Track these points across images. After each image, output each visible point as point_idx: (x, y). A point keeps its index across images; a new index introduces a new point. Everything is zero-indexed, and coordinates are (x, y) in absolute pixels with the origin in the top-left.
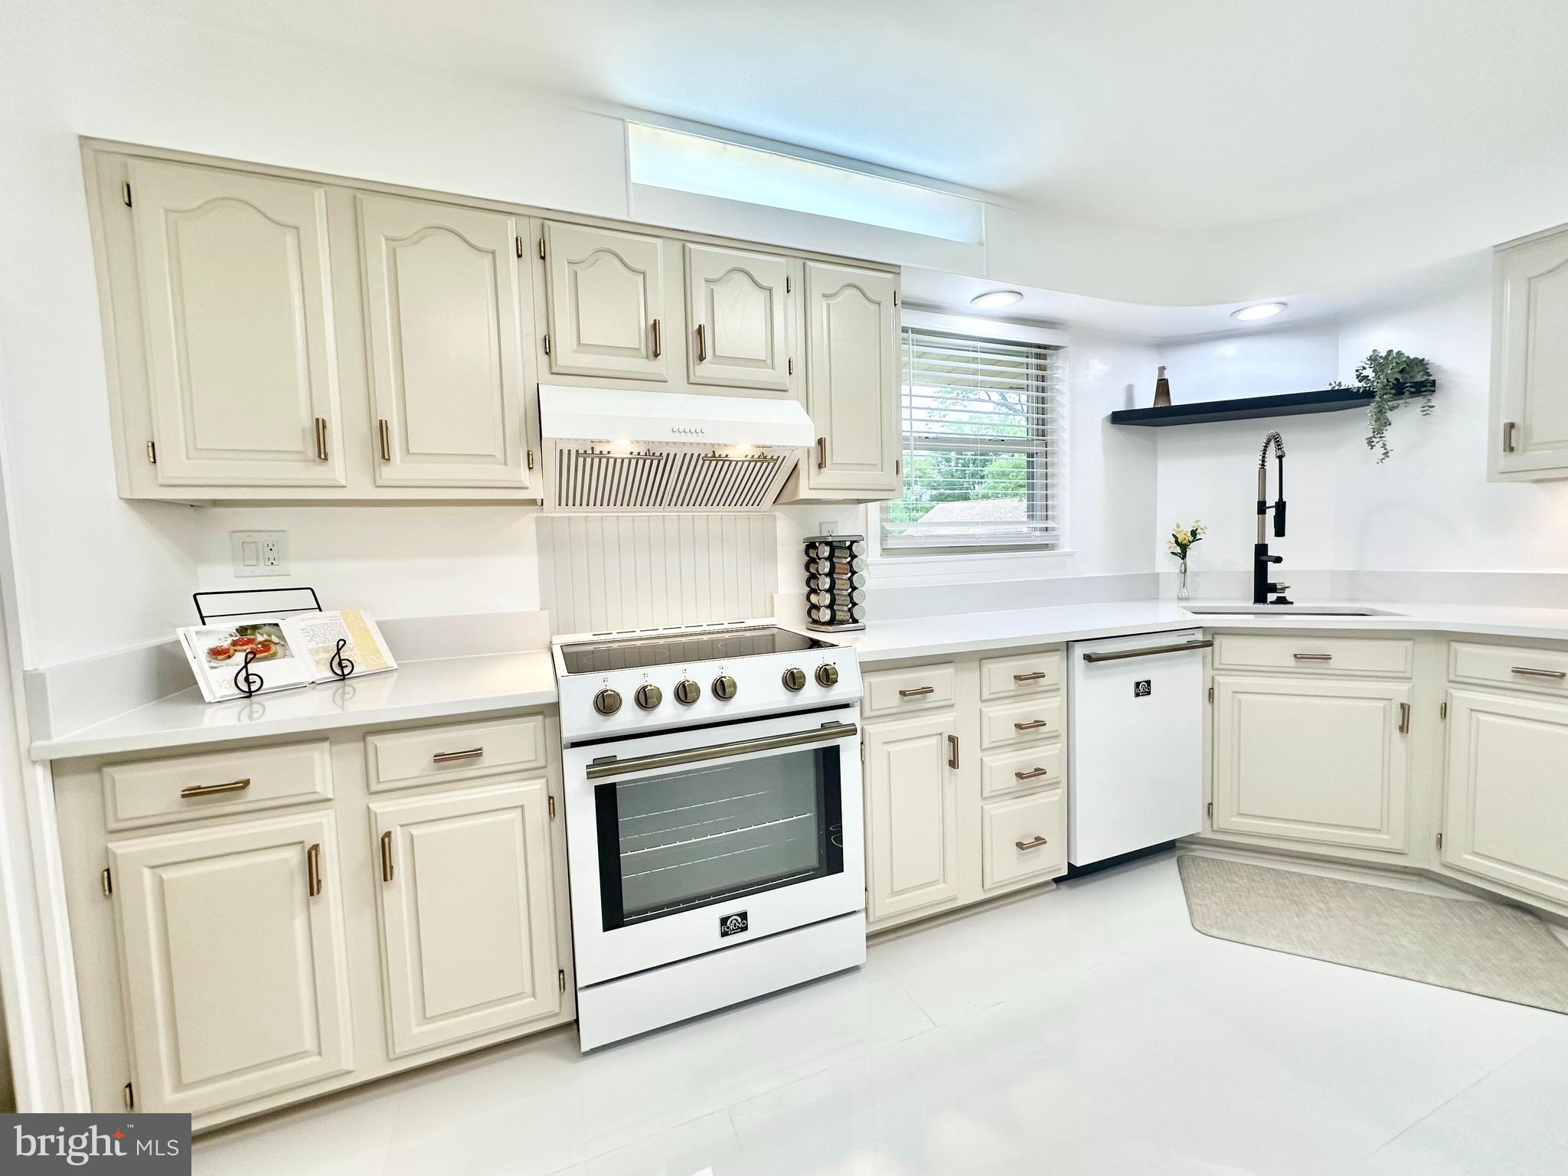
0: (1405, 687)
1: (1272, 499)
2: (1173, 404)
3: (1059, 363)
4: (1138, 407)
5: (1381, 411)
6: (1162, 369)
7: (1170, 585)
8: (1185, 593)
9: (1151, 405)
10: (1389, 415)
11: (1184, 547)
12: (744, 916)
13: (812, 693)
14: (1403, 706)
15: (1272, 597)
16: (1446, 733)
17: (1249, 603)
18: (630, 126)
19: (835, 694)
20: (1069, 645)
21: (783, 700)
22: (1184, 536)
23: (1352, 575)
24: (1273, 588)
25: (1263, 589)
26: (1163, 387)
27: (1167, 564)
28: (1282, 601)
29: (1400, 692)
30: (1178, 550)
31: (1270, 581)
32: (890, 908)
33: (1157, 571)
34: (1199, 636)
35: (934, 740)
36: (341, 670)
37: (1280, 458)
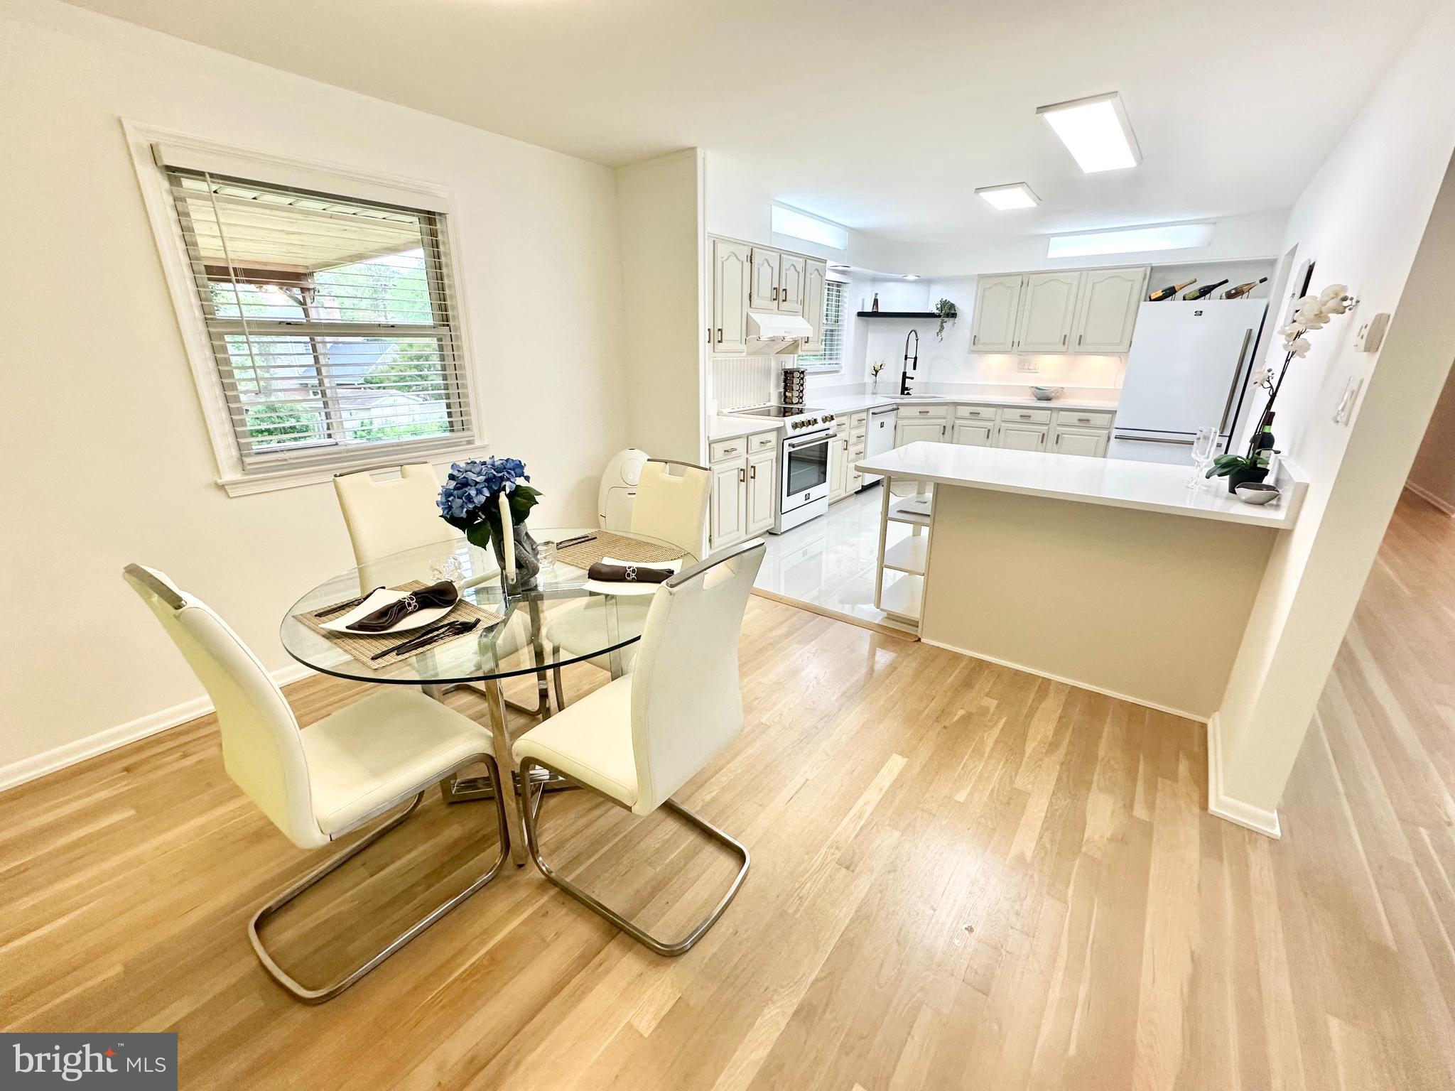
0: (944, 421)
1: (911, 354)
2: (879, 311)
3: (845, 289)
4: (865, 311)
5: (942, 322)
6: (876, 294)
7: (869, 388)
8: (875, 392)
9: (871, 311)
10: (944, 324)
11: (877, 372)
12: (809, 494)
14: (944, 427)
15: (906, 392)
16: (953, 433)
17: (899, 395)
18: (773, 207)
20: (868, 410)
21: (822, 425)
22: (879, 368)
23: (927, 383)
24: (907, 389)
25: (904, 390)
26: (876, 302)
27: (869, 379)
28: (908, 394)
29: (943, 422)
30: (874, 373)
31: (906, 386)
33: (865, 381)
34: (895, 407)
35: (841, 442)
37: (917, 340)
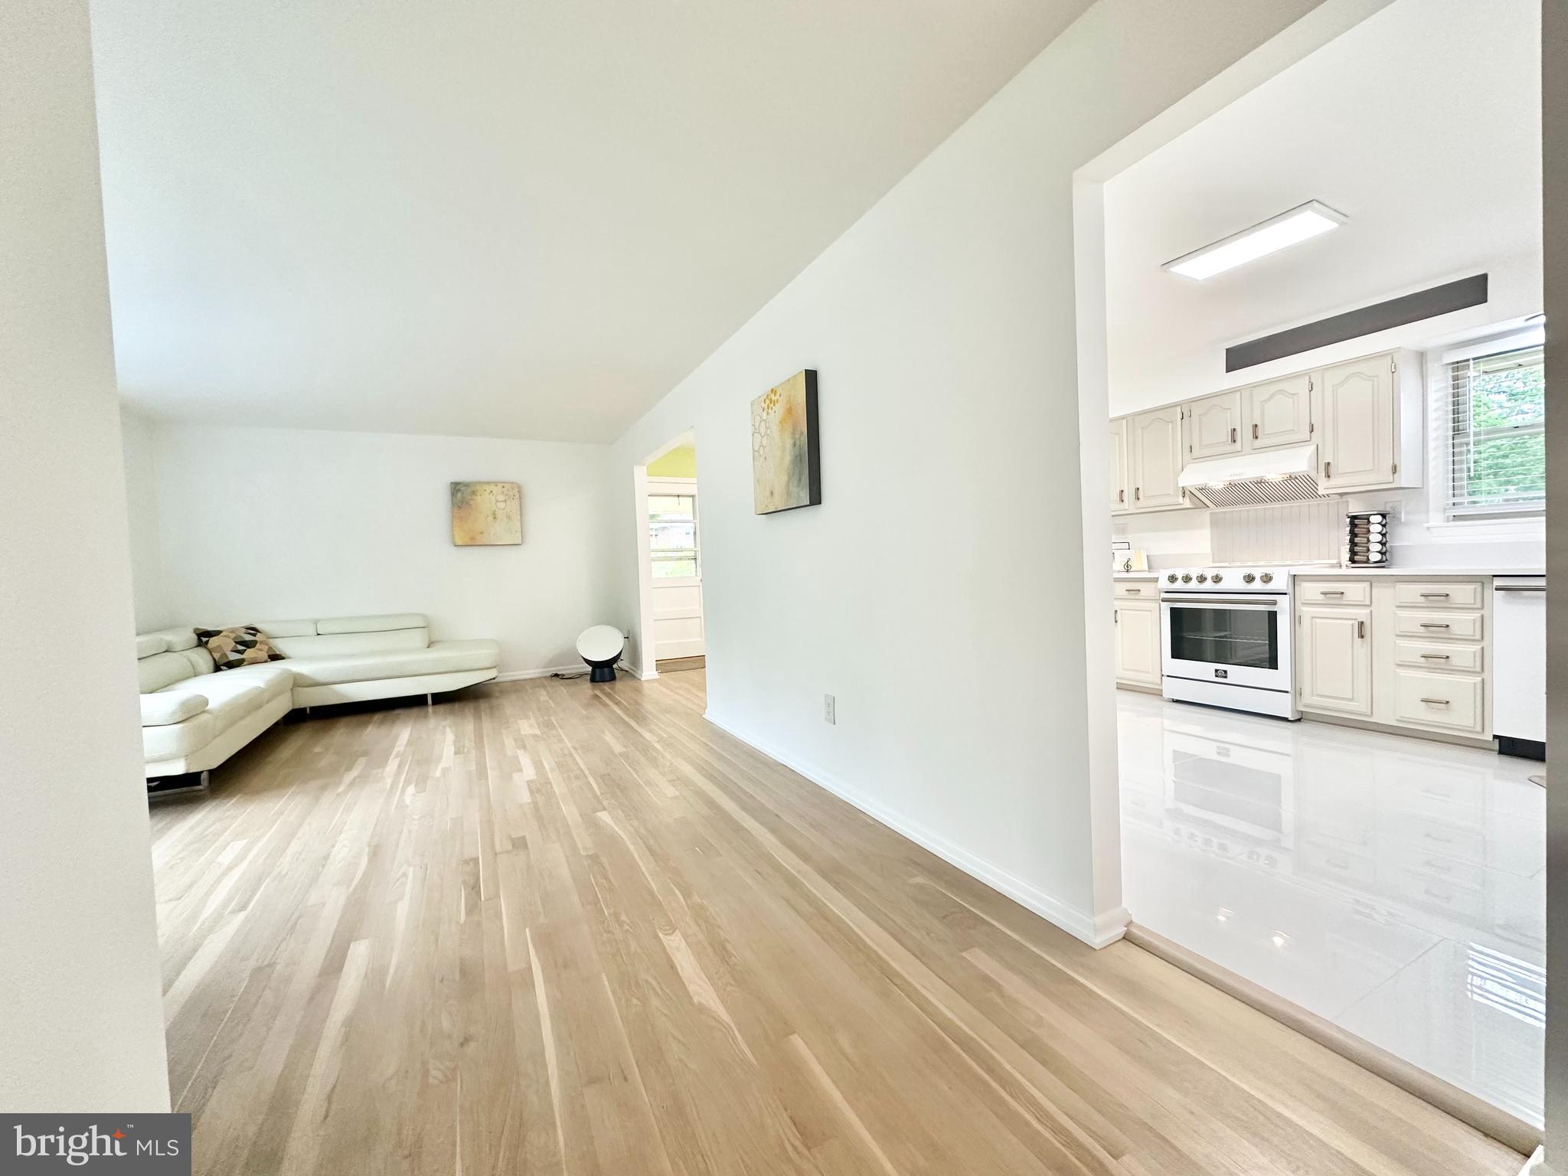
12: (1225, 672)
13: (1257, 585)
19: (1270, 587)
20: (1493, 579)
21: (1243, 586)
32: (1311, 701)
35: (1350, 622)
36: (1128, 568)
